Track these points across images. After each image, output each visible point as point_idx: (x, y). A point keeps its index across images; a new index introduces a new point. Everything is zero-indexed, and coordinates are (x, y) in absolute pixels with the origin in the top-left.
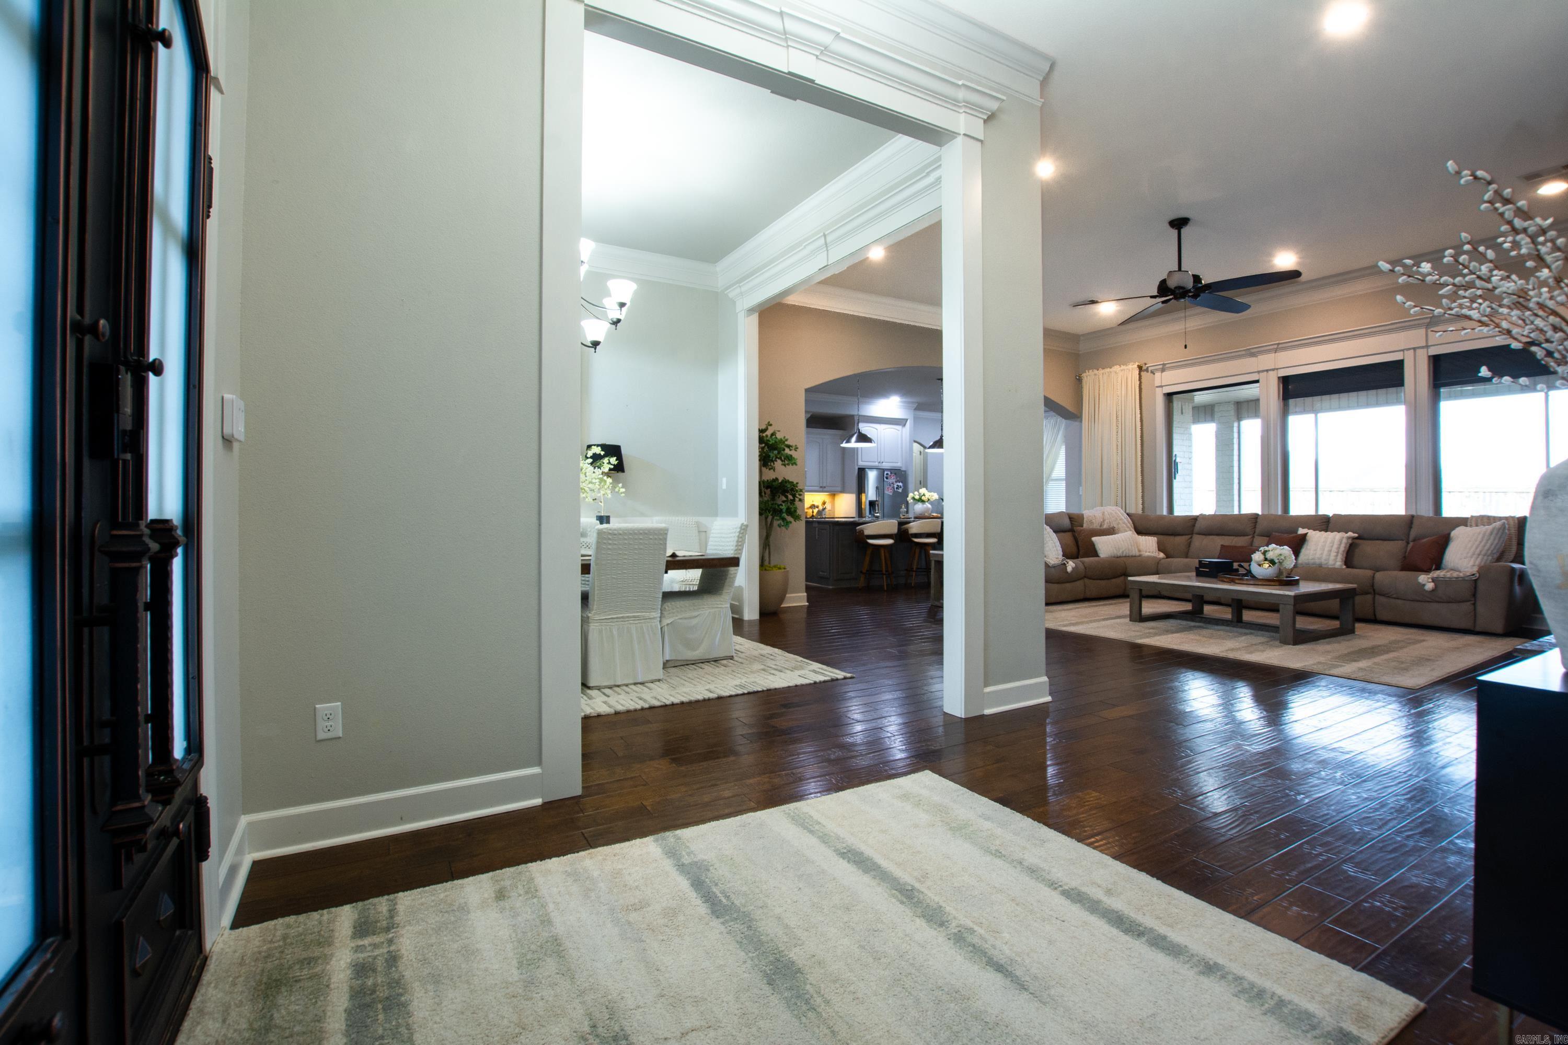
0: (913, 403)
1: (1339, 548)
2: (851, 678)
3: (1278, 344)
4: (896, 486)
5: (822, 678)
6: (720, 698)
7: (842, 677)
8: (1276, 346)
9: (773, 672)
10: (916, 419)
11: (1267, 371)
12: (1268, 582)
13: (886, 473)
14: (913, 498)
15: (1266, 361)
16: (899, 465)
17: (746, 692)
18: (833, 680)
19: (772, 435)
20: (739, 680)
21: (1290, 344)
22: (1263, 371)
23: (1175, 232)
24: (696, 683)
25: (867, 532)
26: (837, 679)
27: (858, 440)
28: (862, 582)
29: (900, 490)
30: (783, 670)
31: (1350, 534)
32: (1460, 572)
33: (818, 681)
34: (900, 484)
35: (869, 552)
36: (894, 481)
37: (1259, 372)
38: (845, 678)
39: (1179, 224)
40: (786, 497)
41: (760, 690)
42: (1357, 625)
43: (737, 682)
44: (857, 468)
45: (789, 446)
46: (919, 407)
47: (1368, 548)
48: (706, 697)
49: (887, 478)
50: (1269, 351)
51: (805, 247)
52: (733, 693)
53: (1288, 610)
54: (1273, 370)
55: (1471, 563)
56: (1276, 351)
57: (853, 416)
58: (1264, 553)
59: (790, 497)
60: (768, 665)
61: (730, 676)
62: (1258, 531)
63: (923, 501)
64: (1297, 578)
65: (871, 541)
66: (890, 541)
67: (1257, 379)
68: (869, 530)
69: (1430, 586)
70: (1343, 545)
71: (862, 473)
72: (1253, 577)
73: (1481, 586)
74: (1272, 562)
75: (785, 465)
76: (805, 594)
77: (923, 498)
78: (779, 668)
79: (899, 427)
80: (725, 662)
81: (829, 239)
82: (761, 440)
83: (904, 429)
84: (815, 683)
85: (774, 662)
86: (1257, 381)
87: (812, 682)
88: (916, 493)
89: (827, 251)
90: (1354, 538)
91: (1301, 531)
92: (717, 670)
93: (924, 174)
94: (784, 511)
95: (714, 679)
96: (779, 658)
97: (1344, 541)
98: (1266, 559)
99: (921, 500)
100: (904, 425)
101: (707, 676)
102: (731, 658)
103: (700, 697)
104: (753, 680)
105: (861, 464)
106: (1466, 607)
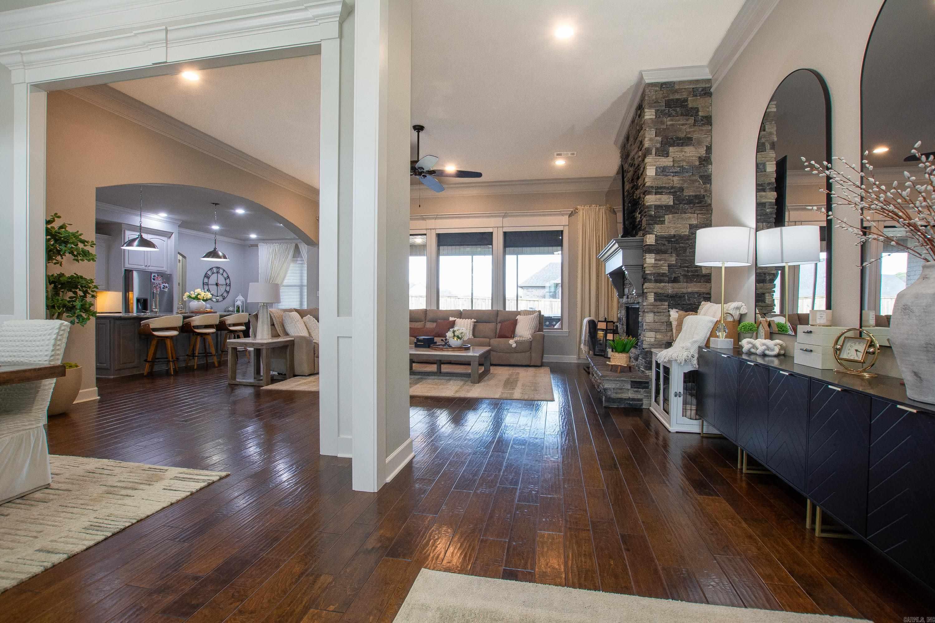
0: (176, 220)
1: (470, 328)
2: (227, 476)
3: (437, 215)
4: (162, 287)
5: (195, 486)
6: (72, 558)
7: (218, 478)
8: (436, 216)
9: (124, 492)
10: (180, 234)
11: (431, 229)
12: (460, 348)
13: (153, 275)
14: (189, 297)
15: (431, 223)
16: (165, 268)
17: (109, 534)
18: (209, 485)
19: (61, 227)
20: (84, 519)
21: (444, 216)
22: (429, 229)
23: (416, 133)
24: (11, 545)
25: (152, 326)
26: (214, 482)
27: (140, 245)
28: (146, 370)
29: (166, 290)
30: (136, 486)
31: (473, 320)
32: (523, 337)
33: (194, 490)
34: (167, 285)
35: (154, 342)
36: (160, 282)
37: (426, 229)
38: (221, 478)
39: (419, 128)
40: (75, 293)
41: (127, 524)
42: (492, 368)
43: (84, 522)
44: (123, 270)
45: (83, 242)
46: (183, 225)
47: (481, 326)
48: (48, 565)
49: (154, 280)
50: (433, 218)
51: (136, 35)
52: (92, 543)
53: (475, 364)
54: (433, 229)
55: (528, 333)
56: (436, 218)
57: (121, 224)
58: (454, 332)
59: (80, 293)
60: (110, 483)
61: (62, 515)
62: (428, 318)
63: (198, 299)
64: (469, 345)
65: (156, 333)
66: (175, 333)
67: (425, 233)
68: (154, 323)
69: (514, 345)
70: (472, 326)
71: (128, 273)
72: (449, 346)
73: (533, 345)
74: (458, 337)
75: (78, 261)
76: (96, 388)
77: (199, 296)
78: (130, 485)
79: (165, 239)
80: (38, 495)
81: (170, 36)
82: (48, 232)
83: (169, 241)
84: (192, 494)
85: (116, 479)
86: (425, 235)
87: (189, 494)
88: (192, 292)
89: (167, 48)
90: (475, 322)
91: (451, 319)
92: (35, 512)
93: (303, 7)
94: (78, 307)
95: (39, 528)
96: (117, 470)
97: (472, 323)
98: (454, 336)
99: (197, 298)
100: (170, 237)
101: (24, 526)
102: (48, 487)
103: (36, 569)
104: (106, 511)
105: (128, 266)
106: (528, 354)
